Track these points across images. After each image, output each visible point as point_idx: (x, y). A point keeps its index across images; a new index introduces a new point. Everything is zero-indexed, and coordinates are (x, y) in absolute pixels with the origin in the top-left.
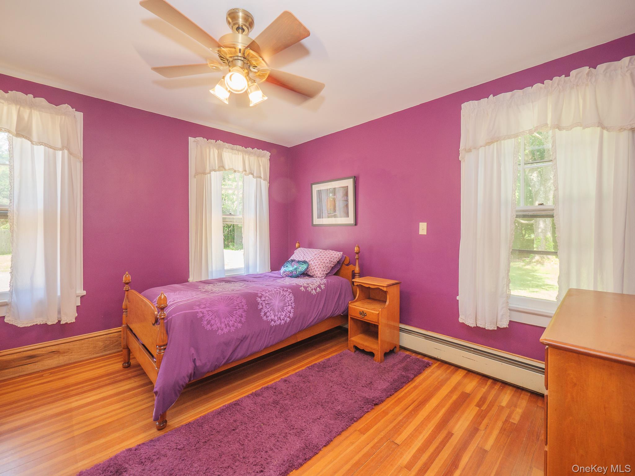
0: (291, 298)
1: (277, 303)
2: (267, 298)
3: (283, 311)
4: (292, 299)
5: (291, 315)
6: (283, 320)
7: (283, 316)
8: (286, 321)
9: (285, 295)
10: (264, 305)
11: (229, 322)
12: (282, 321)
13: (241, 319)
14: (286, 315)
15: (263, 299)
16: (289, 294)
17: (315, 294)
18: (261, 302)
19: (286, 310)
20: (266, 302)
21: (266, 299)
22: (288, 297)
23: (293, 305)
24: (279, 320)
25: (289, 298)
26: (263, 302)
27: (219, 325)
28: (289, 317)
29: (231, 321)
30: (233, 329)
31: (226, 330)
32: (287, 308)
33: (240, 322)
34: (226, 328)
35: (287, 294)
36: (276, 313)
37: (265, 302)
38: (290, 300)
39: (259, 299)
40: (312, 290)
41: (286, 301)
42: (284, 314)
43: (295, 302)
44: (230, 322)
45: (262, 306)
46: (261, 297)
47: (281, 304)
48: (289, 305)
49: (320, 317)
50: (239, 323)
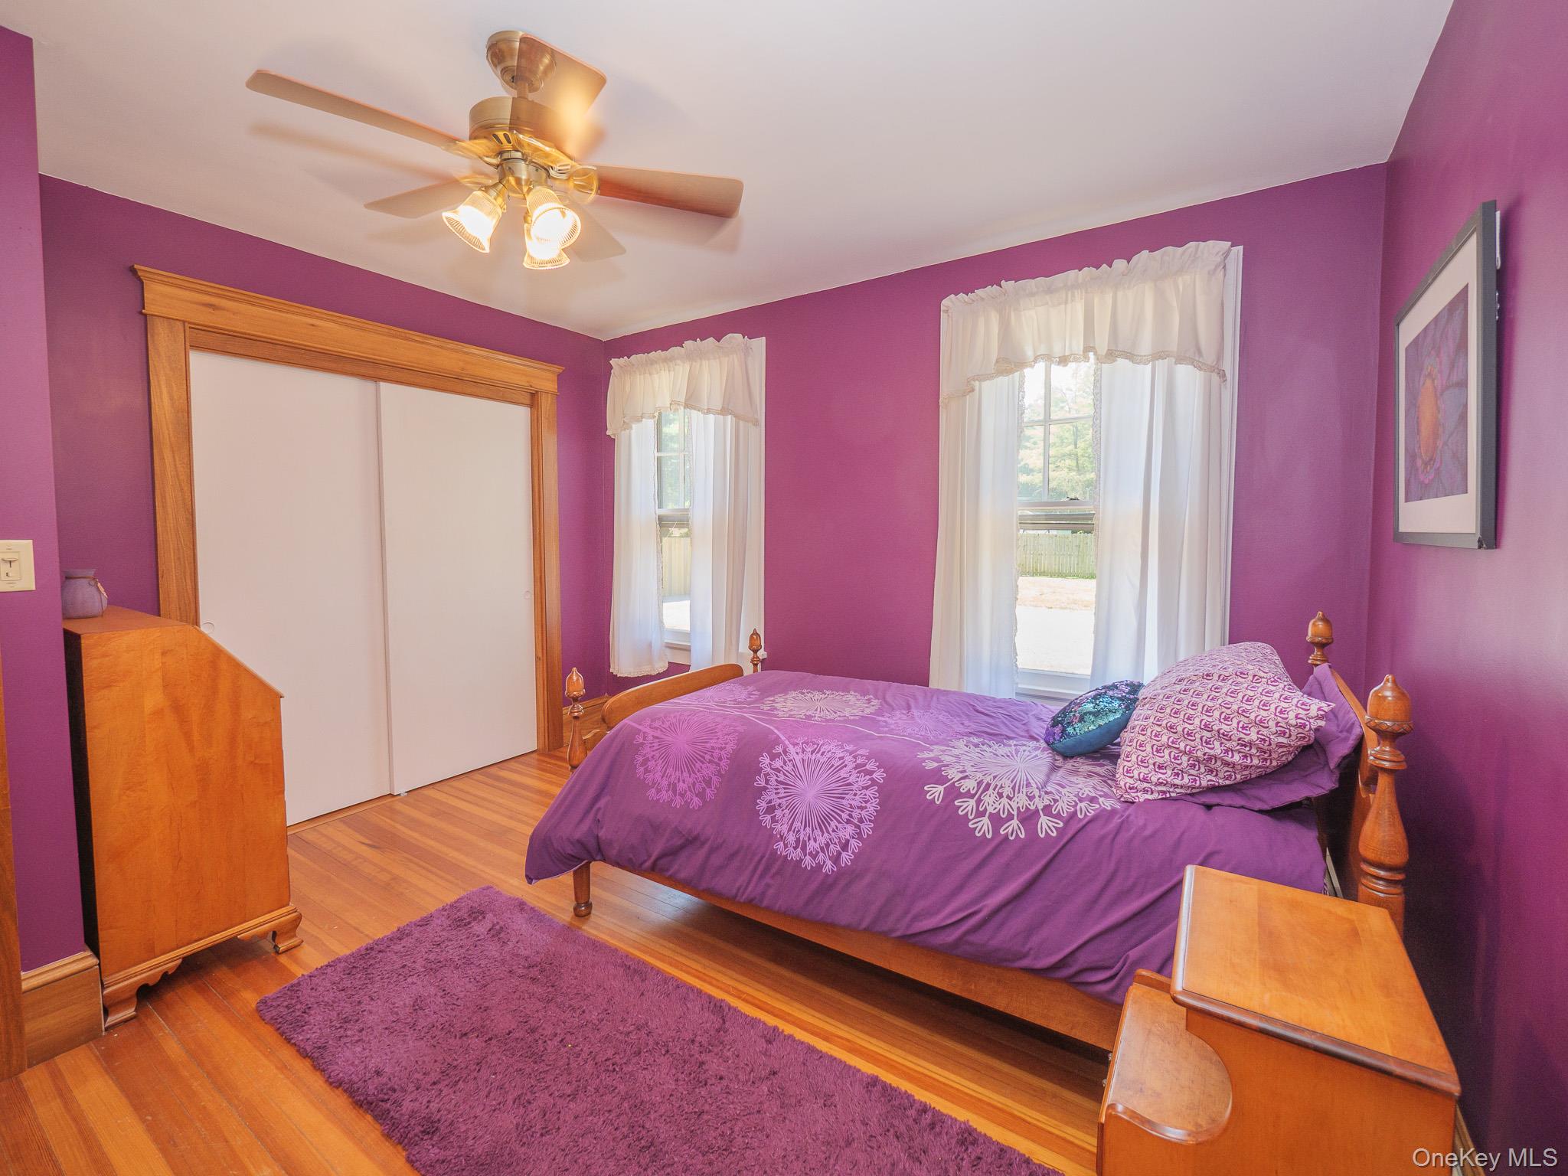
0: (866, 802)
1: (810, 793)
2: (789, 767)
3: (823, 825)
4: (868, 805)
5: (846, 858)
6: (810, 854)
7: (817, 845)
8: (820, 867)
9: (850, 784)
10: (773, 782)
11: (679, 782)
12: (808, 857)
13: (704, 789)
14: (827, 845)
15: (778, 763)
16: (866, 788)
17: (989, 836)
18: (768, 770)
19: (834, 831)
20: (782, 778)
21: (786, 768)
22: (855, 795)
23: (867, 828)
24: (799, 850)
25: (857, 797)
26: (772, 771)
27: (658, 775)
28: (836, 859)
29: (684, 782)
30: (678, 802)
31: (665, 796)
32: (839, 826)
33: (701, 795)
34: (667, 791)
35: (861, 784)
36: (797, 825)
37: (777, 776)
38: (861, 808)
39: (768, 761)
40: (980, 814)
41: (844, 802)
42: (822, 840)
43: (878, 819)
44: (681, 783)
45: (767, 783)
46: (773, 757)
47: (825, 806)
48: (848, 822)
49: (971, 938)
50: (697, 796)
